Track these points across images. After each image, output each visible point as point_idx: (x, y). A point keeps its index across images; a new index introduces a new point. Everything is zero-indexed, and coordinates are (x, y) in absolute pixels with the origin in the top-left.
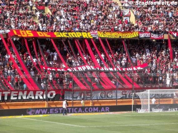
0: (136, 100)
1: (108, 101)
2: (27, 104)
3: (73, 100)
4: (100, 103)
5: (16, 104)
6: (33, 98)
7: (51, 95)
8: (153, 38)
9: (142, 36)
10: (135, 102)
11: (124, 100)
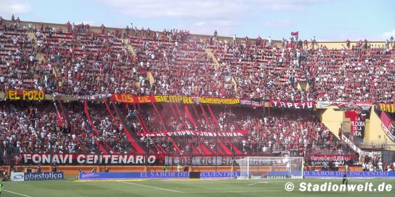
4: (199, 169)
5: (117, 167)
6: (133, 161)
7: (151, 160)
8: (254, 106)
9: (244, 102)
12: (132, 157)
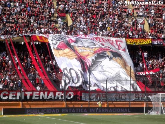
0: (148, 102)
1: (122, 103)
2: (47, 103)
3: (90, 101)
4: (114, 104)
5: (37, 103)
6: (53, 98)
7: (70, 96)
10: (147, 104)
11: (137, 102)
12: (52, 94)
